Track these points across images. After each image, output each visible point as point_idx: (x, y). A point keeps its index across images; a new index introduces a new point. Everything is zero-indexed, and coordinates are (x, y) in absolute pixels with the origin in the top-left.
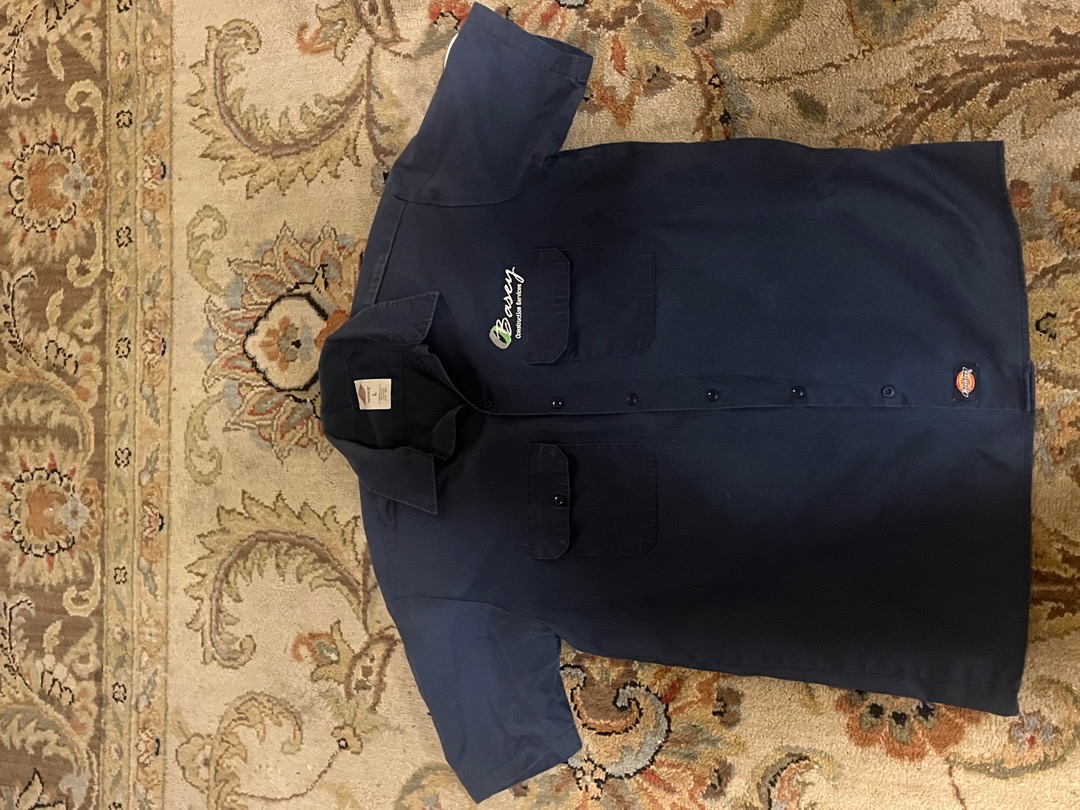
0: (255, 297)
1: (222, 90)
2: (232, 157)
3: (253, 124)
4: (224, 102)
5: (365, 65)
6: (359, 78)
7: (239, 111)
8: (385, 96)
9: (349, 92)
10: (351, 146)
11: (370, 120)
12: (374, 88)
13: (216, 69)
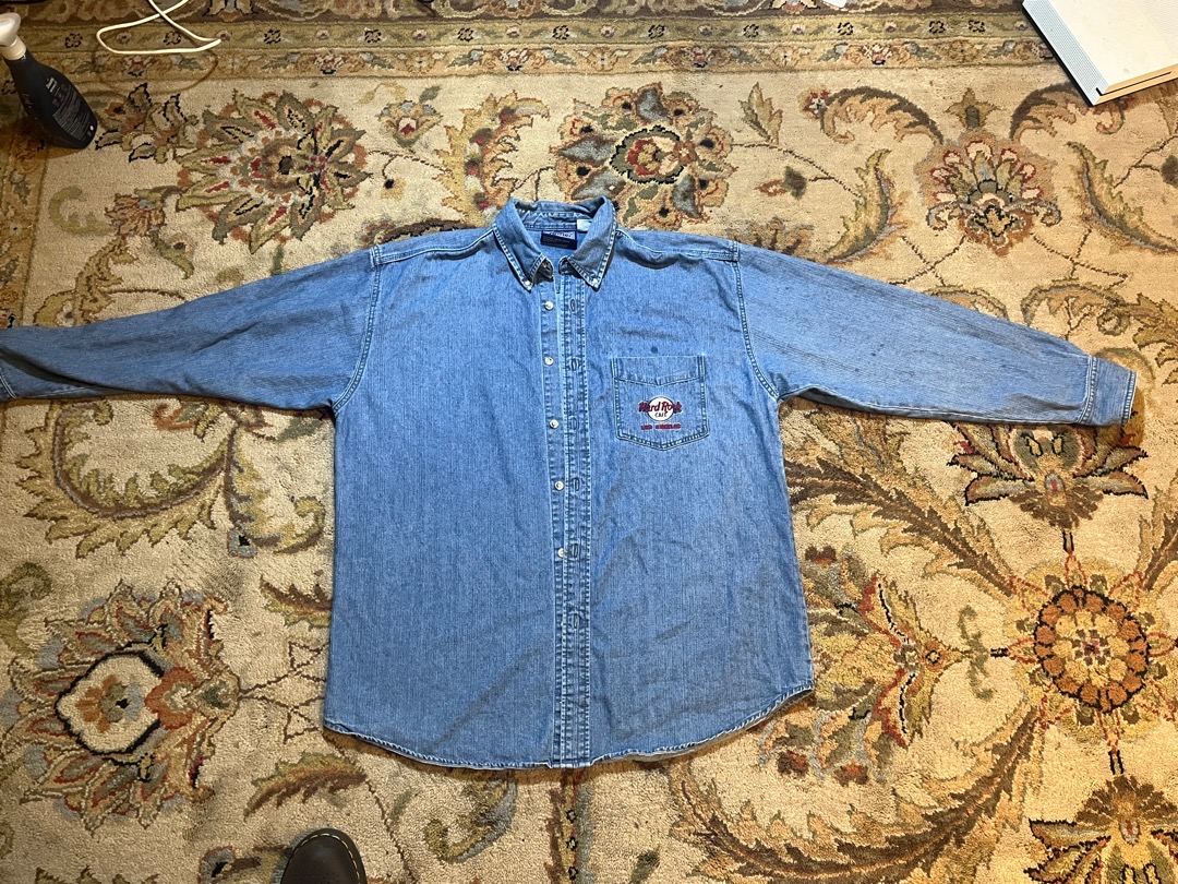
0: (77, 656)
1: (60, 455)
2: (64, 518)
3: (93, 488)
4: (61, 466)
5: (226, 443)
6: (219, 453)
7: (79, 474)
8: (245, 470)
9: (206, 465)
10: (205, 512)
11: (228, 489)
12: (235, 463)
13: (55, 434)
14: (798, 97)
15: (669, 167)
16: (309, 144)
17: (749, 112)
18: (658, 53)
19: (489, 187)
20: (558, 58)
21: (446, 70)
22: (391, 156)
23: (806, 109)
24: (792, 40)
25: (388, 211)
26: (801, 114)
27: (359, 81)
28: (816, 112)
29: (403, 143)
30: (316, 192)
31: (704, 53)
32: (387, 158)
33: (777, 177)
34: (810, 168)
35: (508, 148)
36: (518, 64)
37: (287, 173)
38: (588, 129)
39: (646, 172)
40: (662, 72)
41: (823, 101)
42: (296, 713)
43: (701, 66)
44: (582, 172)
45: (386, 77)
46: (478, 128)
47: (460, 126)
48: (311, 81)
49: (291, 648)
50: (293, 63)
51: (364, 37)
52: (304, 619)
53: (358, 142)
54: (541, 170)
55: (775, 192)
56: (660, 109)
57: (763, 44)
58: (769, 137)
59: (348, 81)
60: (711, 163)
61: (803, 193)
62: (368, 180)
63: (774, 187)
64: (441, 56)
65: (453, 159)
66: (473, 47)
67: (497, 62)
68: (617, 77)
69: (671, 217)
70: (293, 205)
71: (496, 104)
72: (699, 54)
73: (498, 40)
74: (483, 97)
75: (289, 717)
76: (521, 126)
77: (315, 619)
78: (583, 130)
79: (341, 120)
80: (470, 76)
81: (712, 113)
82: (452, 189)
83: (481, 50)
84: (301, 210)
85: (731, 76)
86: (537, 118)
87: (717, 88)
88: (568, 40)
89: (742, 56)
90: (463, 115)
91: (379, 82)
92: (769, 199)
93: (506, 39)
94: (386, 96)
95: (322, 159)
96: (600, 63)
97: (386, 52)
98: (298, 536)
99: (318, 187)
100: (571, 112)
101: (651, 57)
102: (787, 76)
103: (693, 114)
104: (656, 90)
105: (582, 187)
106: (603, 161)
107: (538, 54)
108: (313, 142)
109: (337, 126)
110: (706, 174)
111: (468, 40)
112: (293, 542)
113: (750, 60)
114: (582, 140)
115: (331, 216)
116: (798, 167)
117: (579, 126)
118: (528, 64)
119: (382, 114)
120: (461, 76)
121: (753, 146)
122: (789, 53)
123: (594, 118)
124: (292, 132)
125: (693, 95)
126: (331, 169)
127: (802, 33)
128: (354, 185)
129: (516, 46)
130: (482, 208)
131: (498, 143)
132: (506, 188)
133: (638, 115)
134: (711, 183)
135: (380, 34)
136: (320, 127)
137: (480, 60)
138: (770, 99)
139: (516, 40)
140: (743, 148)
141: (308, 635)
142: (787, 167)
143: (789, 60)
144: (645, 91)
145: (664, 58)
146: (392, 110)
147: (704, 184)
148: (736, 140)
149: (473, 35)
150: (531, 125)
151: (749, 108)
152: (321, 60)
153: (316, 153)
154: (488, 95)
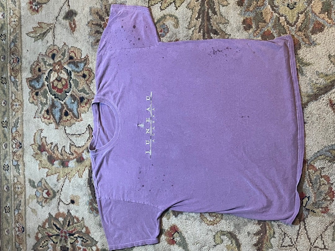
14: (32, 15)
15: (64, 74)
16: (55, 238)
17: (39, 37)
18: (13, 80)
19: (74, 156)
20: (16, 125)
21: (22, 176)
22: (60, 201)
23: (37, 11)
24: (7, 18)
25: (84, 202)
26: (40, 13)
27: (27, 216)
28: (39, 6)
29: (54, 196)
30: (76, 235)
31: (13, 59)
32: (61, 203)
33: (68, 24)
34: (63, 8)
35: (56, 148)
36: (19, 144)
37: (68, 248)
38: (47, 111)
39: (66, 85)
40: (21, 78)
41: (34, 4)
42: (313, 244)
43: (19, 60)
44: (66, 114)
45: (25, 203)
46: (47, 162)
47: (47, 170)
48: (27, 237)
49: (284, 246)
50: (19, 245)
51: (8, 213)
52: (270, 241)
53: (54, 216)
54: (66, 133)
55: (74, 24)
56: (38, 79)
57: (9, 32)
58: (50, 28)
59: (27, 221)
60: (62, 55)
61: (75, 11)
62: (71, 212)
63: (72, 25)
64: (16, 179)
65: (61, 173)
66: (11, 164)
67: (18, 153)
68: (24, 98)
69: (86, 73)
70: (82, 245)
71: (37, 154)
72: (13, 61)
73: (8, 153)
74: (33, 160)
75: (315, 247)
76: (46, 142)
77: (270, 235)
78: (48, 114)
79: (44, 224)
80: (24, 166)
81: (39, 55)
82: (74, 173)
83: (12, 160)
84: (84, 242)
85: (23, 46)
86: (42, 135)
87: (28, 52)
88: (8, 121)
89: (14, 41)
90: (42, 168)
91: (27, 207)
92: (78, 27)
93: (8, 149)
94: (33, 204)
95: (62, 233)
96: (18, 106)
97: (14, 203)
98: (232, 243)
99: (74, 234)
100: (40, 119)
101: (15, 83)
102: (23, 20)
103: (40, 63)
104: (29, 81)
105: (73, 114)
106: (62, 105)
107: (14, 135)
108: (54, 237)
109: (47, 226)
110: (66, 57)
111: (8, 166)
112: (235, 245)
113: (16, 38)
114: (52, 114)
115: (87, 228)
116: (63, 14)
117: (46, 116)
118: (19, 139)
119: (41, 205)
120: (24, 169)
121: (54, 35)
122: (12, 20)
123: (42, 109)
124: (50, 246)
125: (32, 63)
126: (66, 228)
127: (4, 14)
128: (73, 218)
129: (11, 145)
130: (83, 159)
131: (54, 152)
132: (74, 149)
133: (40, 88)
134: (71, 55)
135: (6, 206)
136: (47, 233)
137: (17, 161)
138: (33, 28)
139: (8, 145)
140: (55, 40)
141: (278, 238)
142: (63, 19)
143: (15, 20)
144: (30, 85)
145: (15, 77)
146: (40, 201)
147: (71, 58)
148: (52, 43)
149: (6, 164)
150: (46, 138)
151: (37, 37)
152: (18, 233)
153: (59, 235)
154: (32, 157)
